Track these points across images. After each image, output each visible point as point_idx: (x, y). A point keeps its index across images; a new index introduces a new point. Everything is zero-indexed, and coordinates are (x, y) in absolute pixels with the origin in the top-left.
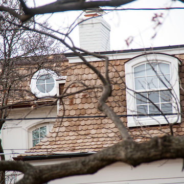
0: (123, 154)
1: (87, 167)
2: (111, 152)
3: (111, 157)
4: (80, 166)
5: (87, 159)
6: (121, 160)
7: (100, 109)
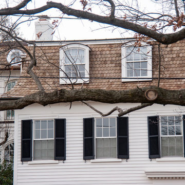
0: (38, 99)
1: (18, 105)
2: (31, 97)
3: (32, 100)
4: (14, 104)
5: (18, 101)
6: (37, 102)
7: (28, 72)
